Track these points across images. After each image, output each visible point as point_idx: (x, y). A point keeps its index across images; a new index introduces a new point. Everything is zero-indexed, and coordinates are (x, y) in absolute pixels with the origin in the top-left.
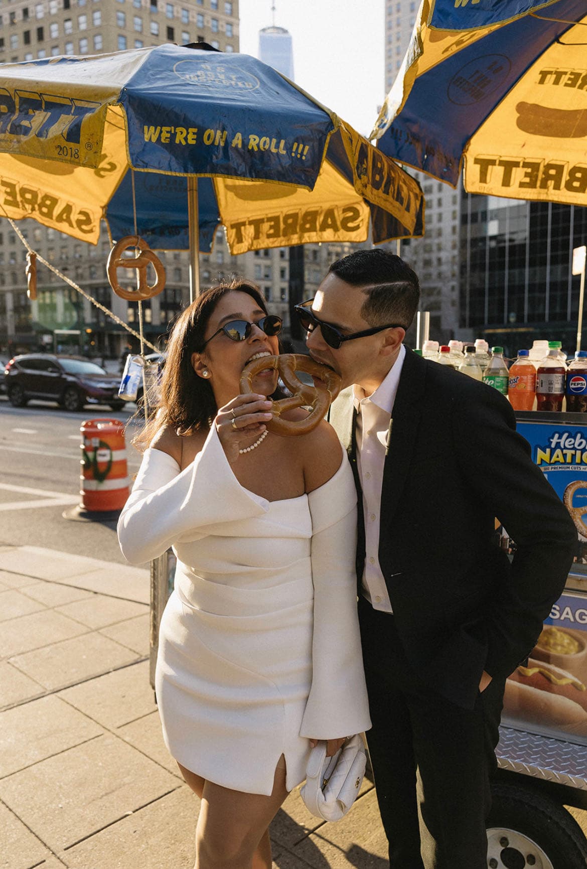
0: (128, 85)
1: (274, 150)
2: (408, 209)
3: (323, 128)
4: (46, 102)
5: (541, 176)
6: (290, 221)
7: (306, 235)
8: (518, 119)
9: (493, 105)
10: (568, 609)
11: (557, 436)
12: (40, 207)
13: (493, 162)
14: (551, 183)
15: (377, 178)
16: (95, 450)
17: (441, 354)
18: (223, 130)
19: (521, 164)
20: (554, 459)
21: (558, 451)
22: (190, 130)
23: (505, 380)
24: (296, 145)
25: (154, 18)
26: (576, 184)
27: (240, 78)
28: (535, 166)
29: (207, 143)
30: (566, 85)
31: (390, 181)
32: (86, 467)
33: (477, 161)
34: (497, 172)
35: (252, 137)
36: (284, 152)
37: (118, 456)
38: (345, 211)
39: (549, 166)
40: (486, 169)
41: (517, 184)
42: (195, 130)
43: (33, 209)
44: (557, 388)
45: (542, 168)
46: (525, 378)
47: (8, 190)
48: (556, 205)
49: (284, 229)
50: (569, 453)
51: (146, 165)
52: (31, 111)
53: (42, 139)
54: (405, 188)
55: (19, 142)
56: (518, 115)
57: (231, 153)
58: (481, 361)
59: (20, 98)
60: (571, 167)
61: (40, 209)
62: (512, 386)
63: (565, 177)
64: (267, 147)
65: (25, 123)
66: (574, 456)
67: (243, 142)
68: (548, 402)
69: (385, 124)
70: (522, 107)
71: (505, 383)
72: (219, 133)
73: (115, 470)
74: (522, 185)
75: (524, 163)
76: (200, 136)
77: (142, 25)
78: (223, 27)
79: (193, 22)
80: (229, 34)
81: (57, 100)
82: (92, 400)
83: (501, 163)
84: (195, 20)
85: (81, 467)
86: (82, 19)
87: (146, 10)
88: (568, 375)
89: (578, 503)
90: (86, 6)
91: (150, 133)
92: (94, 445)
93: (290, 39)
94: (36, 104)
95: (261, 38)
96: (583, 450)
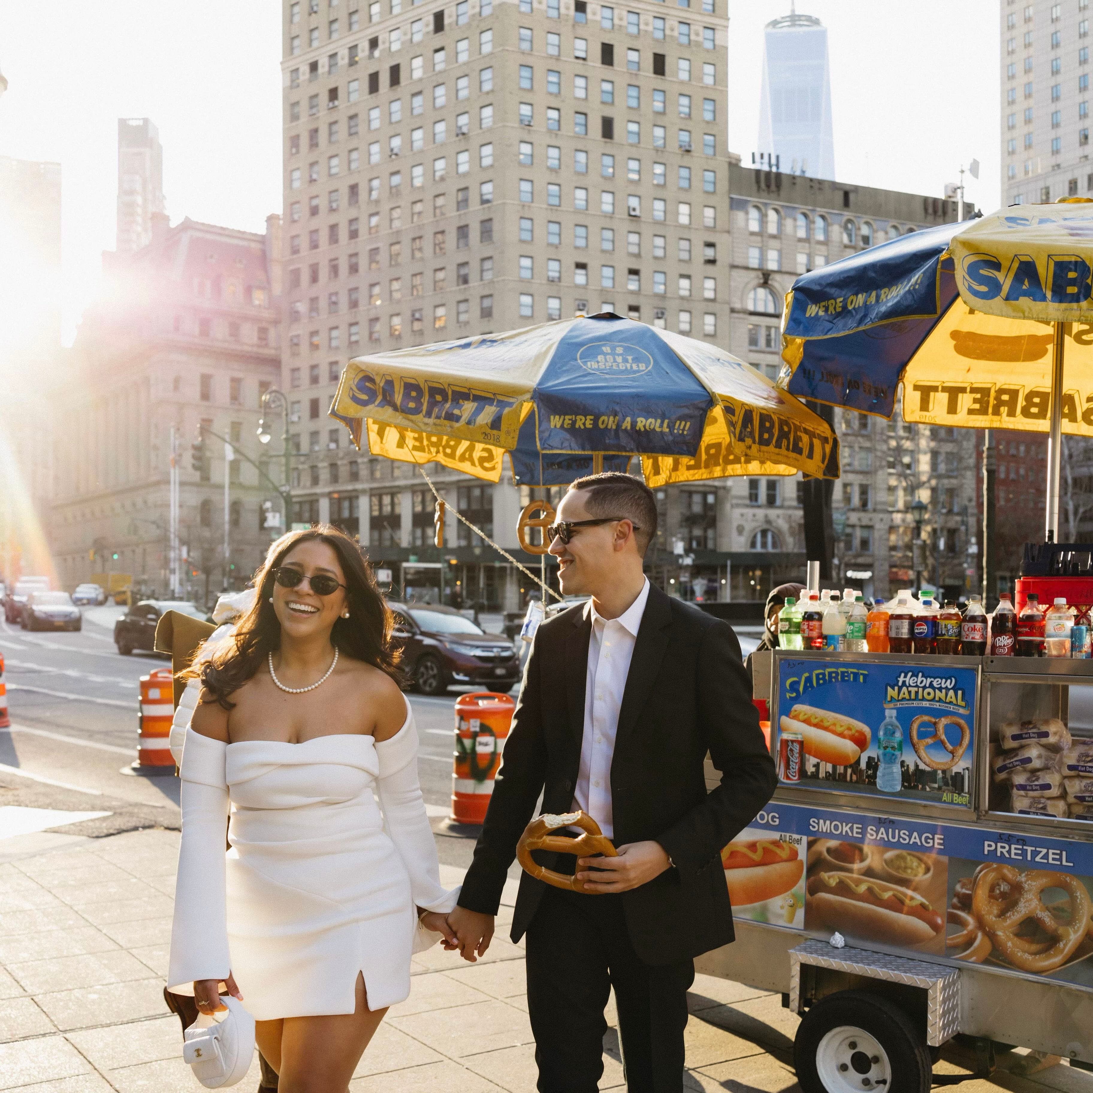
0: (540, 384)
1: (658, 429)
2: (810, 457)
3: (706, 406)
4: (474, 395)
5: (992, 402)
6: (713, 451)
7: (730, 467)
8: (956, 346)
9: (923, 335)
10: (915, 834)
11: (903, 675)
12: (444, 448)
13: (935, 389)
14: (1004, 410)
15: (766, 436)
16: (474, 736)
18: (615, 416)
19: (968, 390)
20: (901, 696)
21: (904, 689)
22: (588, 417)
23: (862, 625)
24: (678, 422)
25: (579, 31)
26: (1034, 410)
27: (636, 360)
28: (985, 392)
29: (602, 427)
31: (784, 435)
32: (460, 760)
33: (916, 388)
34: (940, 399)
35: (639, 420)
36: (667, 430)
39: (1001, 391)
40: (928, 396)
41: (965, 411)
42: (592, 417)
43: (438, 452)
44: (905, 632)
45: (993, 394)
46: (877, 623)
47: (416, 435)
49: (706, 460)
50: (913, 690)
51: (552, 448)
52: (461, 401)
53: (471, 427)
54: (806, 438)
55: (451, 427)
56: (954, 342)
57: (621, 434)
58: (846, 609)
59: (453, 391)
60: (1027, 391)
61: (444, 451)
62: (869, 630)
63: (1021, 402)
64: (652, 427)
65: (456, 412)
66: (917, 693)
67: (632, 425)
68: (898, 645)
71: (863, 628)
72: (611, 418)
74: (971, 412)
75: (971, 388)
76: (596, 421)
77: (559, 46)
78: (697, 34)
79: (646, 31)
80: (709, 45)
81: (483, 394)
82: (461, 677)
83: (945, 389)
84: (650, 28)
85: (453, 761)
86: (463, 45)
87: (567, 21)
88: (913, 621)
89: (922, 736)
90: (469, 25)
91: (556, 421)
92: (472, 729)
93: (823, 35)
94: (466, 396)
95: (769, 37)
96: (924, 688)
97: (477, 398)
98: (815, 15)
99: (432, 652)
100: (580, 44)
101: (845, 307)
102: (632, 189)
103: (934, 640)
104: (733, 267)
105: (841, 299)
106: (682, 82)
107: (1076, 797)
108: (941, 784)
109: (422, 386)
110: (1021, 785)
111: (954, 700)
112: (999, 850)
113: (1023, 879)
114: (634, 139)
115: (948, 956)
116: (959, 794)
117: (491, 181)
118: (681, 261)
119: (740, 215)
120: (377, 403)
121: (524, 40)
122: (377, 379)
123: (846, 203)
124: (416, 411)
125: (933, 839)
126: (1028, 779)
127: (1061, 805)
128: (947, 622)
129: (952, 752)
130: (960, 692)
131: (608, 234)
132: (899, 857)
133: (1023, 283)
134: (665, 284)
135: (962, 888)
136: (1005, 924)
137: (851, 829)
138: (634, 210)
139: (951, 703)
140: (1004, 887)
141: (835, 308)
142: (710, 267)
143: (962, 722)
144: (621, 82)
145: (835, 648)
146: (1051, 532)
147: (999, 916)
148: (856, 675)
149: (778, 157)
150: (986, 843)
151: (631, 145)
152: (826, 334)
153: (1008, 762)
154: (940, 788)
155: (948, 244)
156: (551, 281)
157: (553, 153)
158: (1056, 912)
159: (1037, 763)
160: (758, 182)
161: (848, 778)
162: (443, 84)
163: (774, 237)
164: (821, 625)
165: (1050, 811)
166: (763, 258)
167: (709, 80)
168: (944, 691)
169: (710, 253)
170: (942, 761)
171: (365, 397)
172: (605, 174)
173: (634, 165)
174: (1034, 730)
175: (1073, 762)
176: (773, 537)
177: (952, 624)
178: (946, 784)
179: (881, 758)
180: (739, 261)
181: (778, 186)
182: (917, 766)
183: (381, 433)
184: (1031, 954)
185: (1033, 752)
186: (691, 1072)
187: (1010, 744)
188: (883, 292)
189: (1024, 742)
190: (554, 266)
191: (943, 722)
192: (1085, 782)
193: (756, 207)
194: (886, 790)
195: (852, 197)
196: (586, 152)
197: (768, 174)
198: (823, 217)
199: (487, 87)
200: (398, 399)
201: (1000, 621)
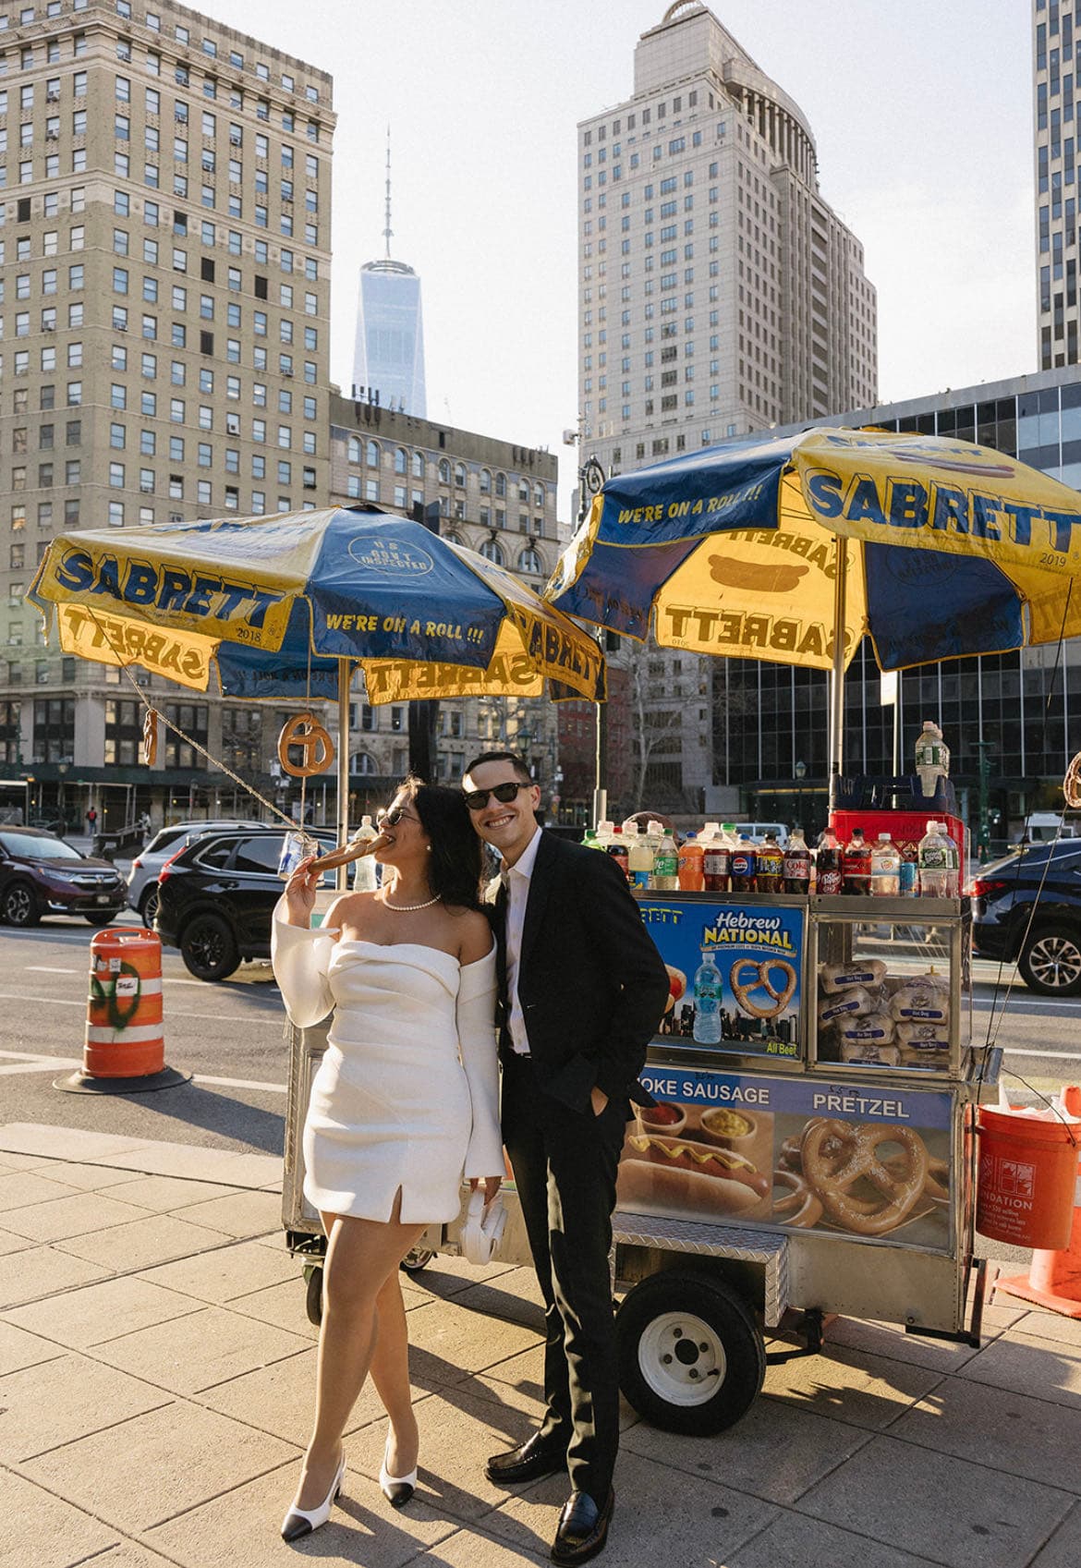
0: (312, 577)
1: (450, 636)
2: (587, 677)
3: (497, 614)
4: (226, 585)
5: (742, 630)
7: (468, 686)
8: (712, 572)
9: (683, 557)
10: (737, 1089)
11: (722, 915)
12: (146, 649)
13: (688, 614)
14: (754, 639)
15: (552, 651)
16: (115, 977)
17: (613, 835)
18: (402, 618)
19: (720, 617)
20: (720, 938)
21: (724, 930)
22: (371, 618)
23: (674, 861)
24: (471, 630)
25: (179, 242)
26: (783, 641)
27: (414, 558)
28: (735, 620)
29: (387, 629)
30: (759, 542)
31: (566, 652)
32: (95, 1005)
33: (669, 611)
34: (692, 625)
35: (429, 624)
36: (460, 637)
37: (149, 987)
38: (515, 660)
39: (751, 620)
40: (681, 621)
41: (716, 638)
42: (376, 618)
43: (139, 654)
44: (722, 869)
45: (743, 622)
47: (115, 633)
48: (766, 663)
49: (440, 677)
50: (734, 931)
51: (328, 651)
52: (208, 592)
53: (221, 621)
54: (582, 656)
55: (195, 620)
56: (711, 568)
57: (409, 638)
58: (653, 843)
59: (198, 579)
60: (776, 621)
61: (145, 653)
62: (681, 866)
63: (770, 633)
64: (443, 633)
65: (202, 603)
66: (738, 935)
67: (421, 629)
68: (714, 882)
69: (560, 585)
70: (713, 560)
72: (398, 620)
73: (144, 1010)
74: (722, 639)
75: (723, 615)
76: (380, 624)
77: (157, 254)
78: (300, 264)
79: (248, 253)
80: (311, 276)
81: (239, 585)
82: (58, 906)
83: (697, 615)
84: (252, 251)
85: (88, 1004)
86: (51, 238)
87: (165, 230)
88: (733, 857)
89: (743, 981)
90: (58, 218)
91: (333, 622)
92: (112, 970)
93: (417, 282)
94: (216, 586)
95: (365, 279)
96: (746, 929)
97: (229, 589)
98: (409, 264)
99: (24, 879)
100: (180, 256)
101: (665, 515)
102: (231, 407)
103: (754, 877)
104: (333, 494)
105: (661, 507)
106: (284, 308)
107: (909, 1044)
108: (766, 1033)
109: (157, 571)
110: (851, 1032)
111: (779, 942)
112: (830, 1103)
113: (856, 1134)
114: (234, 358)
115: (775, 1223)
116: (786, 1044)
117: (79, 382)
118: (280, 483)
119: (340, 444)
120: (92, 588)
121: (119, 242)
122: (95, 560)
123: (442, 444)
124: (148, 598)
125: (757, 1094)
126: (858, 1025)
127: (894, 1052)
128: (769, 858)
129: (777, 999)
130: (785, 934)
131: (206, 450)
132: (718, 1115)
133: (863, 503)
134: (264, 505)
135: (790, 1146)
136: (838, 1184)
137: (665, 1086)
138: (233, 428)
139: (776, 945)
140: (836, 1143)
141: (653, 516)
142: (309, 492)
143: (788, 966)
144: (222, 299)
145: (644, 886)
146: (836, 764)
147: (830, 1175)
148: (669, 916)
149: (377, 392)
150: (816, 1096)
151: (231, 363)
152: (643, 543)
153: (834, 1007)
154: (764, 1038)
155: (790, 456)
156: (144, 491)
157: (149, 361)
158: (892, 1169)
159: (863, 1009)
160: (358, 414)
161: (661, 1030)
162: (28, 275)
163: (373, 469)
164: (627, 860)
165: (883, 1059)
166: (362, 488)
167: (311, 310)
168: (768, 932)
169: (310, 478)
170: (765, 1008)
171: (77, 580)
172: (203, 388)
173: (233, 383)
174: (859, 973)
175: (906, 1006)
176: (368, 761)
177: (774, 859)
178: (771, 1033)
179: (698, 1006)
180: (339, 489)
181: (378, 420)
182: (738, 1014)
183: (75, 627)
184: (865, 1215)
185: (860, 997)
186: (477, 1377)
187: (834, 988)
188: (711, 501)
189: (848, 985)
190: (147, 476)
191: (768, 965)
192: (918, 1027)
193: (356, 438)
194: (704, 1042)
195: (447, 437)
196: (184, 365)
197: (368, 407)
198: (419, 454)
199: (77, 284)
200: (123, 583)
201: (826, 857)
